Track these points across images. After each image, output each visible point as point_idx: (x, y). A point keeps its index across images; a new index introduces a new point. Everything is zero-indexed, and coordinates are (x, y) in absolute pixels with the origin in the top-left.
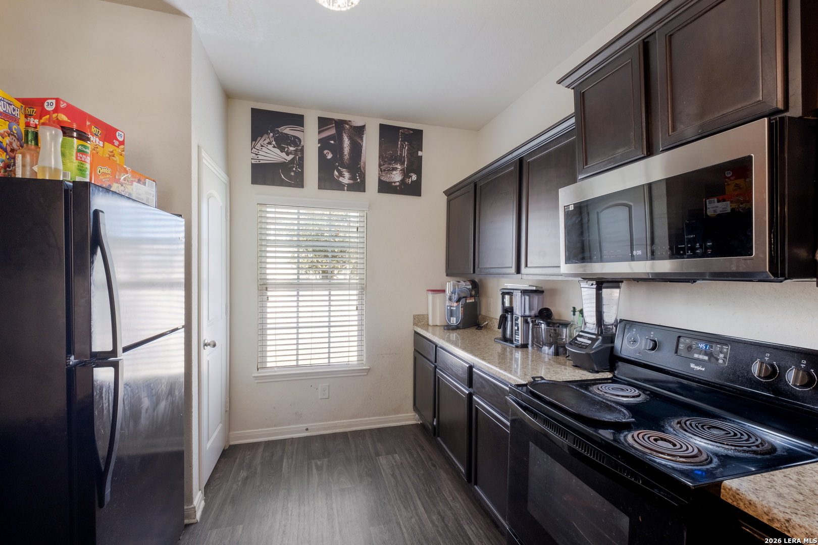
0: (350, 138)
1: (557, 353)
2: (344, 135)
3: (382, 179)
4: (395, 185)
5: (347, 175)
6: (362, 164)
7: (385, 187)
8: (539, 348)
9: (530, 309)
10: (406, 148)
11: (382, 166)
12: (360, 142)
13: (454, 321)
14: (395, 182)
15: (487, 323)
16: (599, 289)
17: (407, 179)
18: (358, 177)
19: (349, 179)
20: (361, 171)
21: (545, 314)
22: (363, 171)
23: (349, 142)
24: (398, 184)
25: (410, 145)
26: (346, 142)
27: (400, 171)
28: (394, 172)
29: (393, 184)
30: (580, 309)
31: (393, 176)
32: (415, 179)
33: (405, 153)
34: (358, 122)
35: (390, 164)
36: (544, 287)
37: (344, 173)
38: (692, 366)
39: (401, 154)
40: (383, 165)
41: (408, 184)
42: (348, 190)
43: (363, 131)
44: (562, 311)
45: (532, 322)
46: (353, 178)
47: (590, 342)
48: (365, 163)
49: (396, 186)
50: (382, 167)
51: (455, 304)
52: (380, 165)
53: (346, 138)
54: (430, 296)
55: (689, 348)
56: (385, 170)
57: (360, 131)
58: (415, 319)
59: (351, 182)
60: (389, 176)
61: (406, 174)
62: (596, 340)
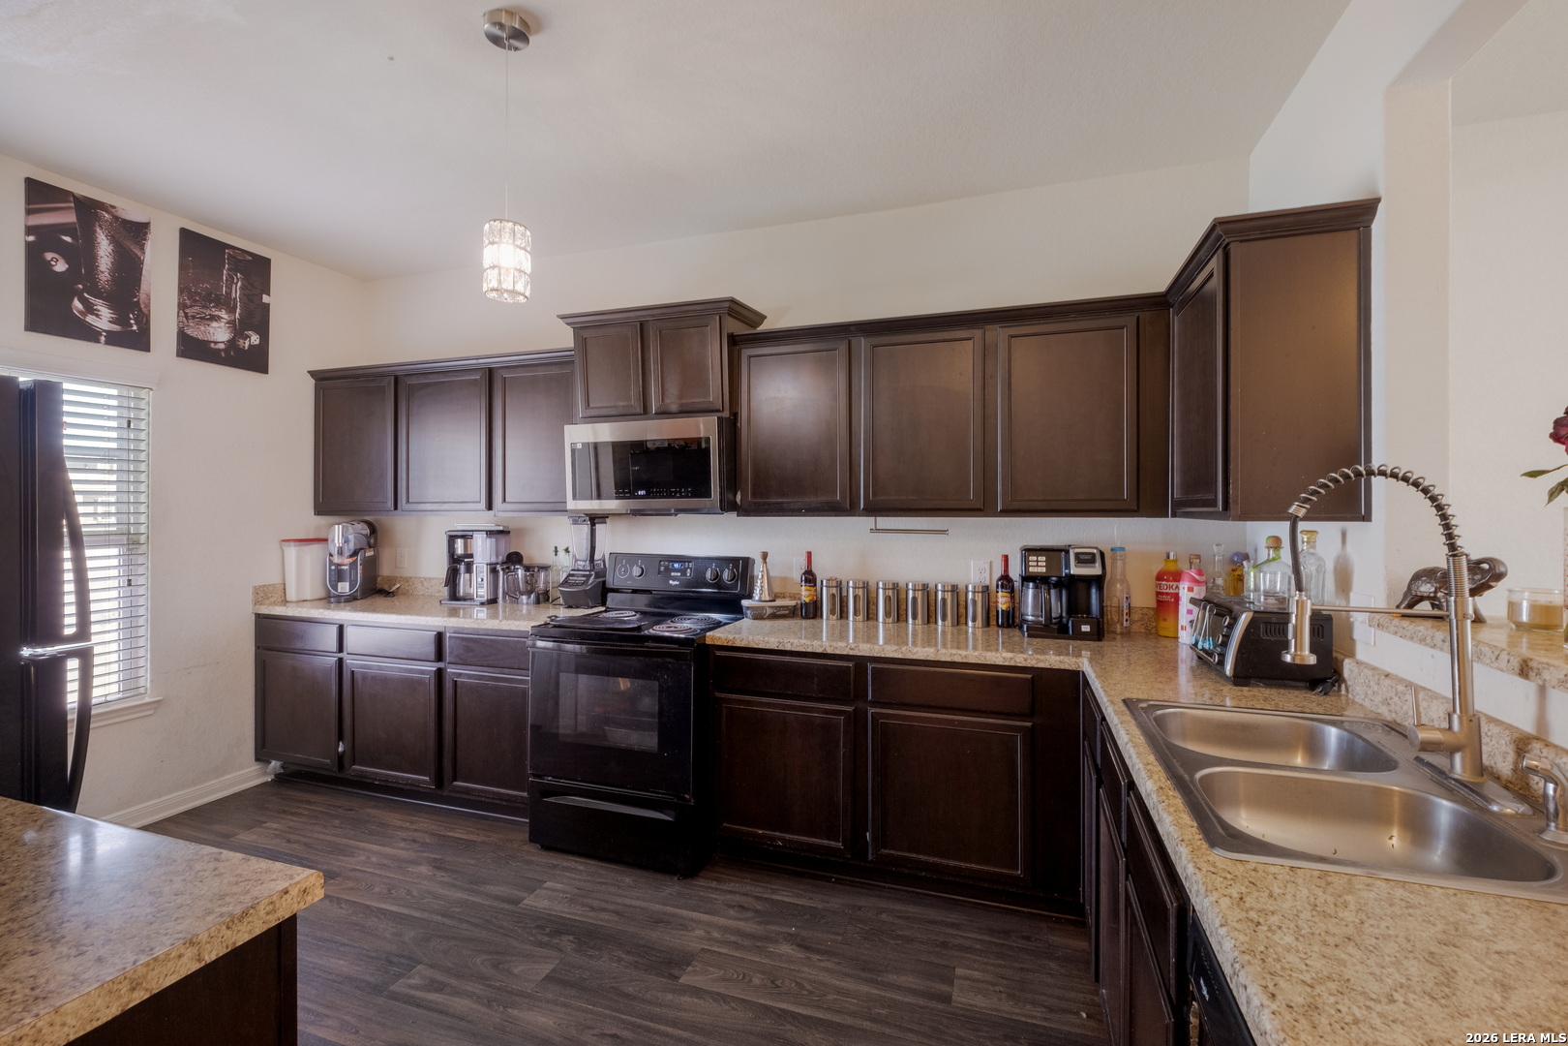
0: (113, 240)
1: (538, 602)
2: (98, 230)
3: (189, 332)
4: (217, 347)
5: (105, 313)
6: (142, 297)
7: (192, 348)
8: (516, 600)
9: (497, 556)
10: (239, 284)
11: (187, 308)
12: (139, 254)
13: (344, 587)
14: (216, 343)
15: (398, 586)
16: (593, 524)
17: (242, 341)
18: (132, 322)
19: (110, 322)
20: (140, 310)
21: (514, 559)
22: (145, 310)
23: (111, 247)
24: (222, 346)
25: (246, 278)
26: (104, 248)
27: (227, 323)
28: (214, 324)
29: (212, 345)
30: (565, 547)
31: (212, 330)
32: (257, 342)
33: (236, 293)
34: (134, 213)
35: (207, 308)
36: (511, 526)
37: (99, 308)
38: (671, 582)
39: (229, 293)
40: (191, 306)
41: (243, 350)
42: (108, 342)
43: (146, 234)
44: (534, 553)
45: (503, 569)
46: (121, 319)
47: (584, 579)
48: (148, 296)
49: (219, 350)
50: (187, 311)
51: (348, 561)
52: (182, 306)
53: (104, 237)
54: (292, 552)
55: (667, 568)
56: (194, 317)
57: (136, 232)
58: (257, 593)
59: (116, 328)
60: (203, 328)
61: (239, 330)
62: (590, 575)
